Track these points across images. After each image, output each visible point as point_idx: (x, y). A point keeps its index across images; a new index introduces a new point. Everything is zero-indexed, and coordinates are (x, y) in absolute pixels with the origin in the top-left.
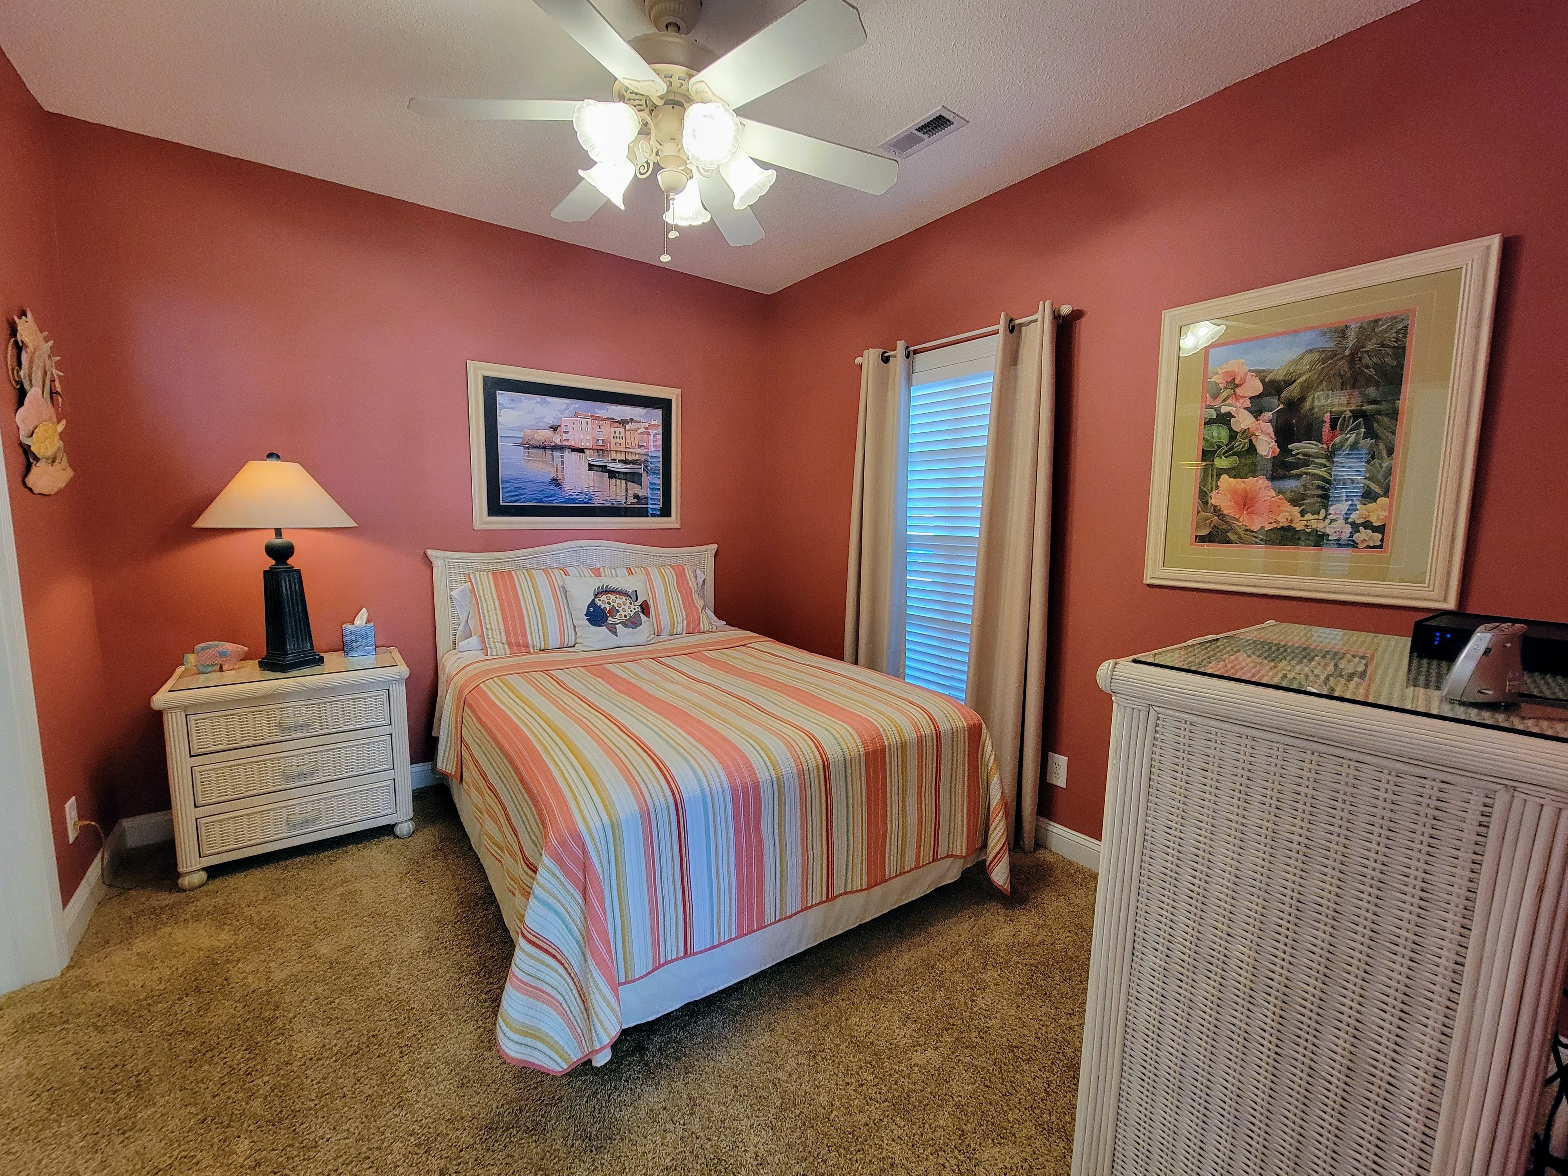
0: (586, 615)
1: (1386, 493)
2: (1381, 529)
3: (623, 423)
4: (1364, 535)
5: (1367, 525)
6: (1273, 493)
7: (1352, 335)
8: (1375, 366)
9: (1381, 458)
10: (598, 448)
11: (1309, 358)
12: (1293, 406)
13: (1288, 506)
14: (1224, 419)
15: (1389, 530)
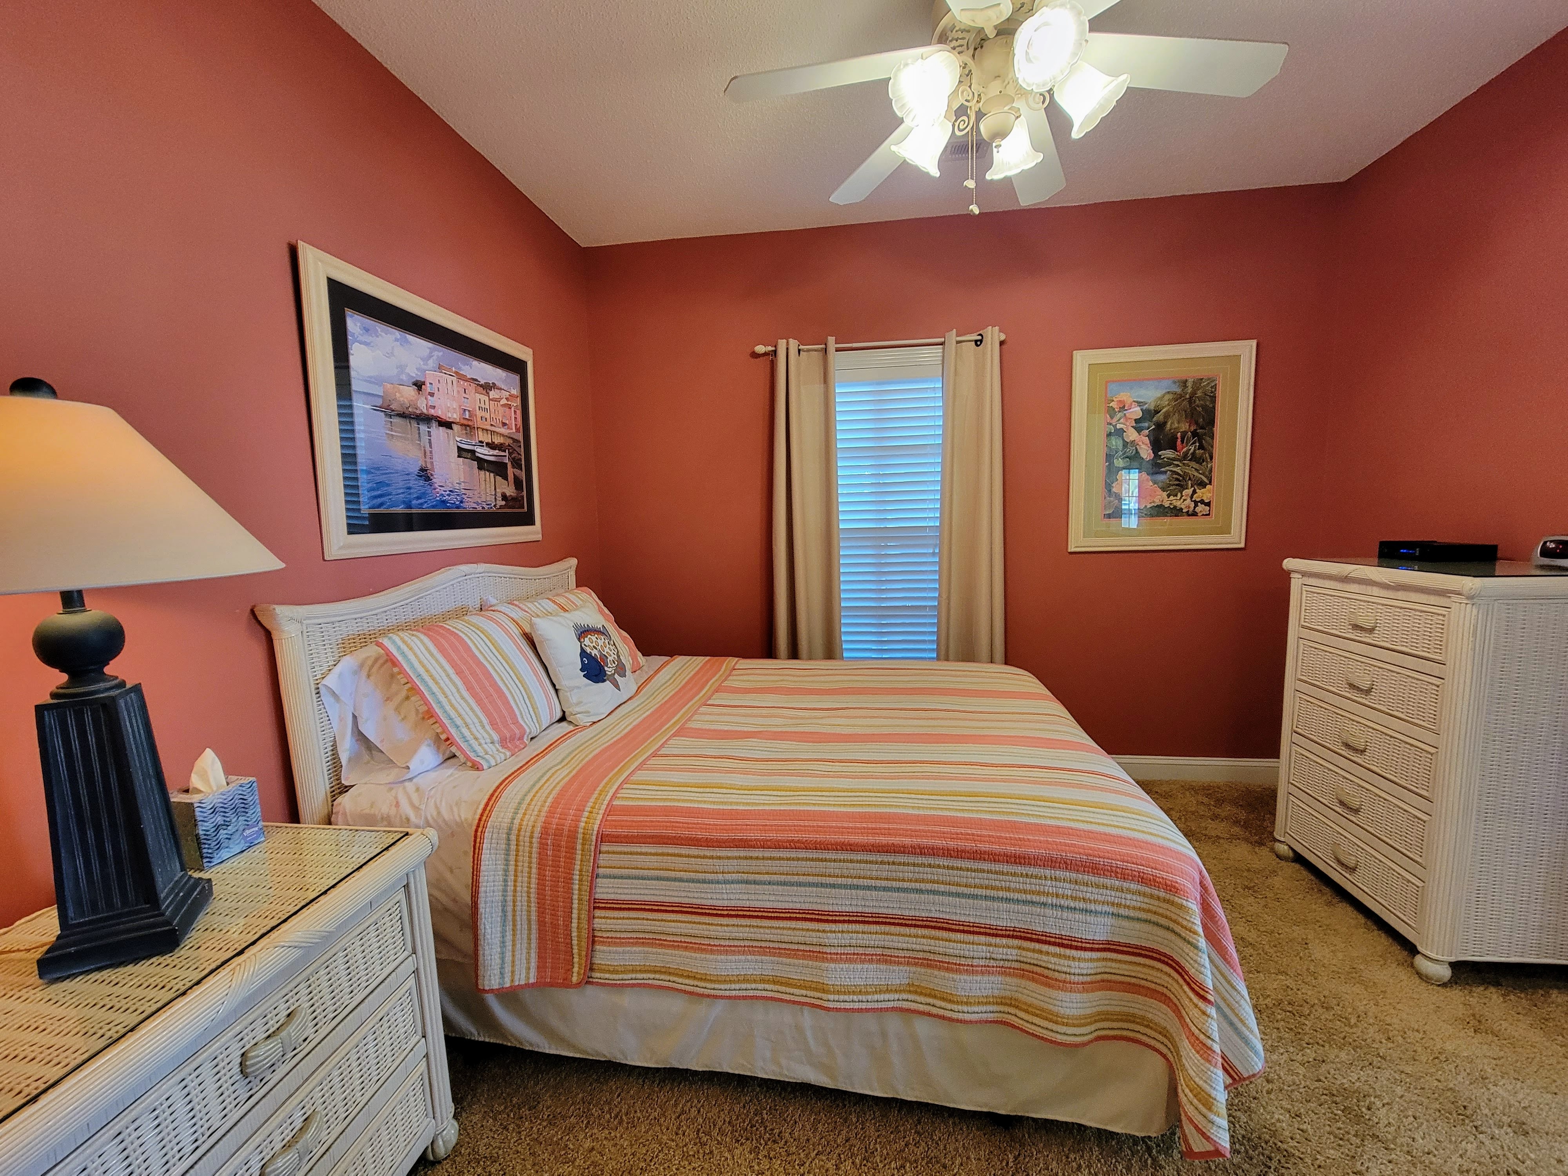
0: (582, 670)
1: (1210, 483)
2: (1208, 504)
3: (487, 387)
4: (1200, 508)
5: (1202, 502)
6: (1151, 484)
7: (1189, 384)
8: (1202, 406)
9: (1207, 462)
10: (466, 422)
11: (1167, 397)
12: (1160, 426)
13: (1160, 492)
14: (1120, 433)
15: (1213, 505)
